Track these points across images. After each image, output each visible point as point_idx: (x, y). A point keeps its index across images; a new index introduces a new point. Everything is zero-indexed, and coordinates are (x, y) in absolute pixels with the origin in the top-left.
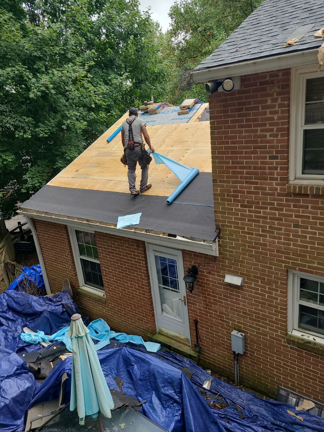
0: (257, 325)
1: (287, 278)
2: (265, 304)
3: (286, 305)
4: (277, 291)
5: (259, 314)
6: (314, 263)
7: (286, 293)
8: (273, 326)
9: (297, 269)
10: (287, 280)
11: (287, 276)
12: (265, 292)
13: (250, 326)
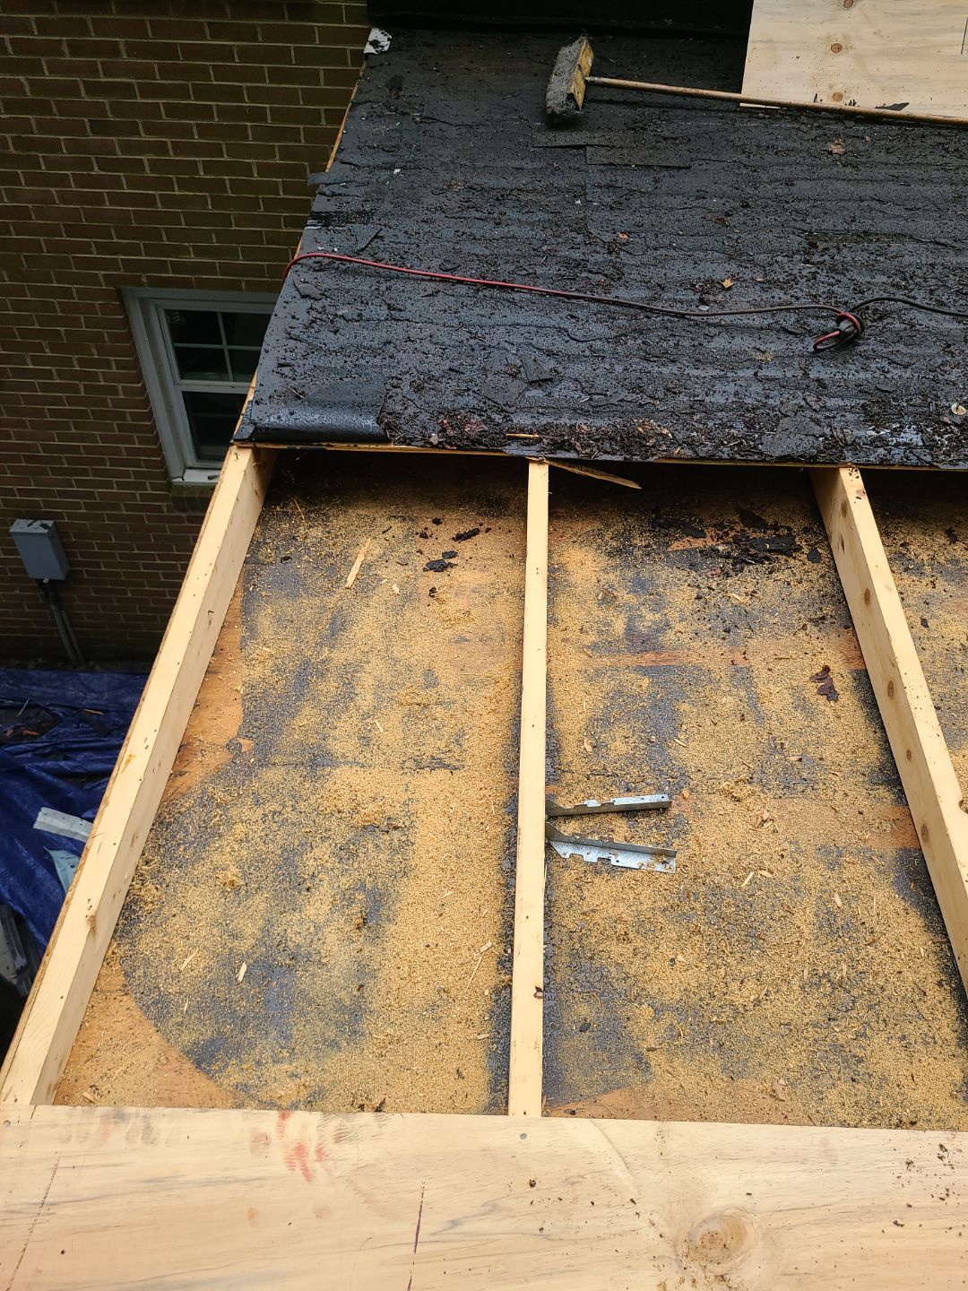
0: (80, 484)
1: (126, 316)
2: (83, 414)
3: (147, 402)
4: (107, 364)
5: (75, 449)
6: (186, 251)
7: (136, 363)
8: (127, 474)
9: (144, 280)
10: (126, 322)
11: (124, 309)
12: (75, 375)
13: (61, 494)
